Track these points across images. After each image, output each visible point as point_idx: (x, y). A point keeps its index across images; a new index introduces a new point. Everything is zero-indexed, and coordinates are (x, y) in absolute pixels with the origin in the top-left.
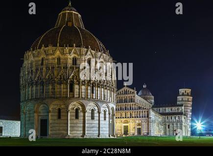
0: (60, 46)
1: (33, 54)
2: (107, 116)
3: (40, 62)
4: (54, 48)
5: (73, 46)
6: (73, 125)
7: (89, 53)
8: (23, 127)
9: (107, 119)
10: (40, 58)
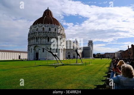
0: (44, 24)
1: (34, 27)
2: (62, 51)
3: (36, 30)
4: (42, 24)
5: (49, 24)
6: (49, 55)
7: (55, 26)
8: (29, 55)
9: (62, 52)
10: (36, 28)
